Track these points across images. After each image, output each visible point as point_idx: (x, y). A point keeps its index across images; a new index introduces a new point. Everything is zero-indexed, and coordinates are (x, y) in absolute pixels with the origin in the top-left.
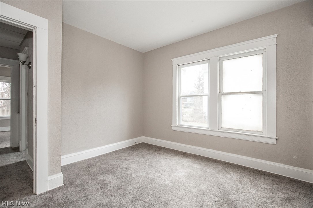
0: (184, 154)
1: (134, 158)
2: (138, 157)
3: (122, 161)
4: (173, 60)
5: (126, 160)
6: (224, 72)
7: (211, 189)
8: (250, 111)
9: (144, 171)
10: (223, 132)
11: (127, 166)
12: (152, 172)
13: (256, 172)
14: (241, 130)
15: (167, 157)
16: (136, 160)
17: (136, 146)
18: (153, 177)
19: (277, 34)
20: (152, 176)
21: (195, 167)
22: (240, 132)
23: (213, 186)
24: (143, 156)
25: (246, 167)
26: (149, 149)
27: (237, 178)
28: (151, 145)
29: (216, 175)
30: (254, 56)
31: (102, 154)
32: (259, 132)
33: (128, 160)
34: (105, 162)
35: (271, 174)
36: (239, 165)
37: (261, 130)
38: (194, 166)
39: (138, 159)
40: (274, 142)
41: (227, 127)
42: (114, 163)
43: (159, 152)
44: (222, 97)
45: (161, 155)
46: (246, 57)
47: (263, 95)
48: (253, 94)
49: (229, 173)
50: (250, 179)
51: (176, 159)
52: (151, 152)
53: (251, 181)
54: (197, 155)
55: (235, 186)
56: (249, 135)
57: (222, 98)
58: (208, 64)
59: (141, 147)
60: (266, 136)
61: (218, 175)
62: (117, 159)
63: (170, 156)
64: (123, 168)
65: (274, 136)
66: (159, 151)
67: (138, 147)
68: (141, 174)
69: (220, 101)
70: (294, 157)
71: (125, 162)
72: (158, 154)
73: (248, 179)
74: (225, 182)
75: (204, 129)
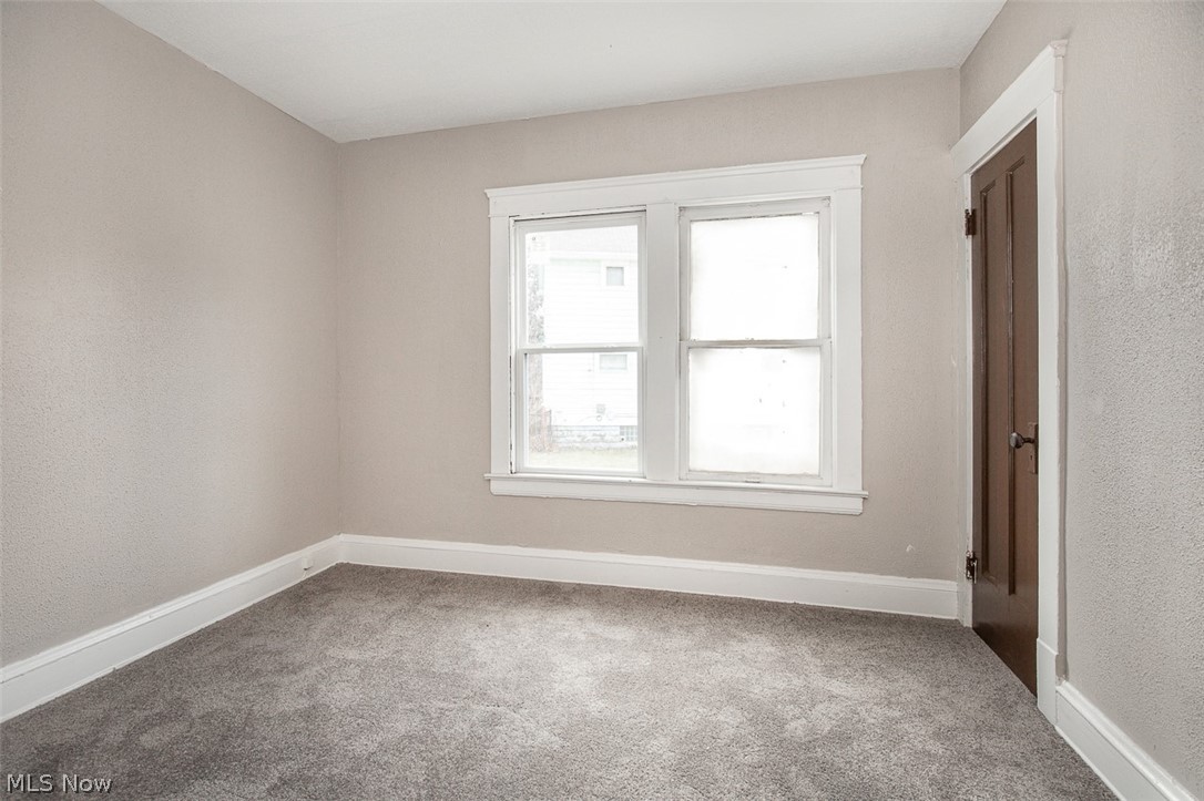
0: (552, 594)
1: (328, 654)
2: (347, 643)
3: (263, 680)
4: (490, 193)
5: (283, 669)
6: (694, 263)
7: (714, 719)
8: (784, 405)
9: (412, 710)
10: (698, 487)
11: (303, 704)
12: (452, 706)
13: (810, 615)
14: (755, 477)
15: (487, 618)
16: (347, 663)
17: (311, 588)
18: (466, 727)
19: (865, 156)
20: (462, 728)
21: (619, 637)
22: (752, 482)
23: (718, 704)
24: (371, 631)
25: (777, 604)
26: (388, 594)
27: (773, 649)
28: (388, 570)
29: (705, 654)
30: (793, 217)
31: (119, 665)
32: (811, 476)
33: (301, 667)
34: (160, 707)
35: (853, 613)
36: (754, 600)
37: (815, 471)
38: (611, 636)
39: (352, 655)
40: (856, 506)
41: (707, 469)
42: (219, 703)
43: (440, 600)
44: (690, 358)
45: (457, 612)
46: (767, 216)
47: (822, 353)
48: (793, 350)
49: (742, 640)
50: (808, 645)
51: (531, 618)
52: (403, 602)
53: (815, 653)
54: (601, 587)
55: (781, 685)
56: (783, 491)
57: (691, 363)
58: (636, 227)
59: (339, 590)
60: (834, 490)
61: (709, 653)
62: (228, 674)
63: (497, 608)
64: (285, 718)
65: (856, 486)
66: (437, 593)
67: (327, 589)
68: (402, 728)
69: (682, 370)
70: (908, 550)
71: (286, 680)
72: (440, 608)
73: (802, 648)
74: (744, 676)
75: (627, 479)
